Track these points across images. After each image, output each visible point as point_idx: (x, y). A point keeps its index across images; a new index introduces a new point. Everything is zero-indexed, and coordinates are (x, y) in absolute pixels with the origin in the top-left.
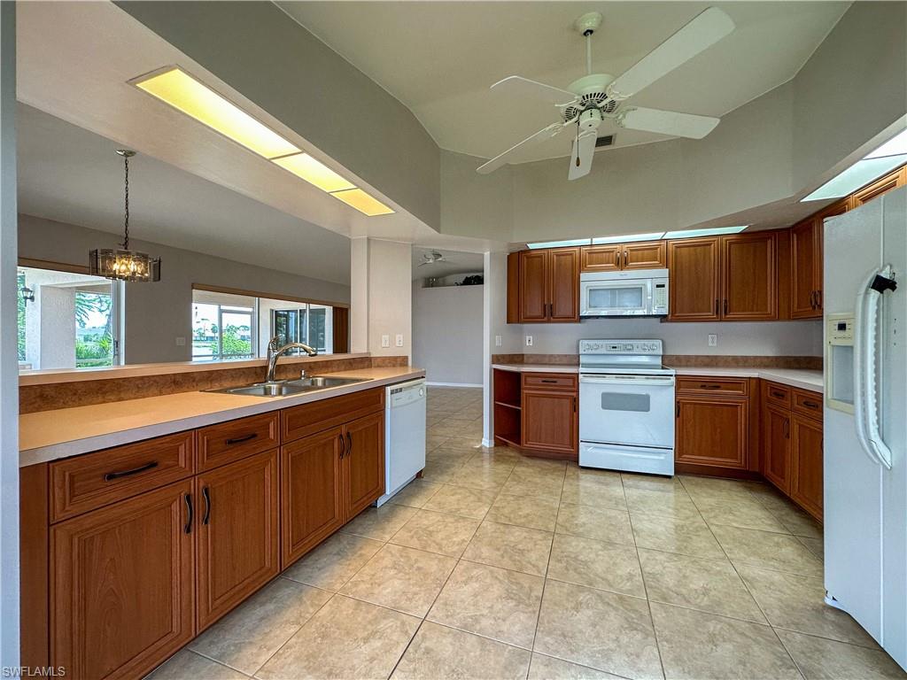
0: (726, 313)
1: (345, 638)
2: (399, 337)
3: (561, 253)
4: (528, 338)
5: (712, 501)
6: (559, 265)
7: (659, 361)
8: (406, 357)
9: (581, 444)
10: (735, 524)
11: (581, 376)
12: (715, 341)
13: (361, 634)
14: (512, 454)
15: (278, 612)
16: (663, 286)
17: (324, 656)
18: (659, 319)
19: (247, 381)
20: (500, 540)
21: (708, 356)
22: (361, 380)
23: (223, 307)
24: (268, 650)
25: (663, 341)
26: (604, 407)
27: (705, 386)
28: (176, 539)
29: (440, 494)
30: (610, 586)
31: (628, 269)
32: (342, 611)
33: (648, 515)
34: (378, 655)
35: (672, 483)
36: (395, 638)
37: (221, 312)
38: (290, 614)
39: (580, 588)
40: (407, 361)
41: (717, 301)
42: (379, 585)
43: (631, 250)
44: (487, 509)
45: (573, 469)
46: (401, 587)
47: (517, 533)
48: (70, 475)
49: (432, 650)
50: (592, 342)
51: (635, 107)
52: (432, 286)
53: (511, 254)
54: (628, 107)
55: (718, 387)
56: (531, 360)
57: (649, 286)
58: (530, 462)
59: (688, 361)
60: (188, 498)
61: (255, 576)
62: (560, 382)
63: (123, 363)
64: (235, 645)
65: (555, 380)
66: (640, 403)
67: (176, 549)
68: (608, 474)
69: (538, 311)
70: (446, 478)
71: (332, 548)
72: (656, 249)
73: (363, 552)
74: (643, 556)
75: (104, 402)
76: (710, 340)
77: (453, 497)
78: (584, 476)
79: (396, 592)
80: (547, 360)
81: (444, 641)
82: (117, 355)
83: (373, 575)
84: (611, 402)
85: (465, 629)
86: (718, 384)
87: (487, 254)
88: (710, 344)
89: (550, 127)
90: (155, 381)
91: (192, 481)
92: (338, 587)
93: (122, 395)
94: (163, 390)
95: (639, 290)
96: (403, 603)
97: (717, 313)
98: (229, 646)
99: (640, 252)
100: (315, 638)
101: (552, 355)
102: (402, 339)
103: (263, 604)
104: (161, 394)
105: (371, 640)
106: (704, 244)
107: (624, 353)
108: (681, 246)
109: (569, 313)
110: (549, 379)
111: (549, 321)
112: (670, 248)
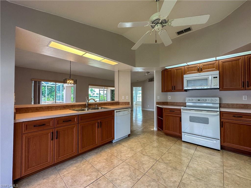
0: (248, 87)
1: (83, 174)
2: (127, 97)
3: (177, 69)
4: (169, 97)
5: (233, 163)
6: (177, 73)
7: (218, 105)
8: (129, 102)
9: (182, 133)
10: (238, 175)
11: (182, 110)
12: (246, 98)
13: (87, 174)
14: (162, 134)
15: (75, 163)
16: (217, 77)
17: (76, 177)
19: (82, 107)
20: (139, 159)
21: (243, 104)
22: (108, 108)
23: (100, 89)
24: (68, 171)
25: (219, 98)
26: (190, 121)
27: (234, 116)
28: (49, 141)
29: (132, 142)
30: (165, 183)
31: (203, 72)
32: (87, 167)
33: (198, 162)
34: (87, 181)
35: (219, 153)
36: (93, 178)
37: (100, 90)
38: (77, 165)
39: (154, 180)
40: (129, 103)
41: (243, 82)
42: (99, 163)
43: (204, 65)
44: (141, 149)
45: (180, 141)
46: (104, 165)
47: (146, 158)
48: (26, 125)
49: (100, 184)
50: (190, 98)
51: (173, 19)
52: (151, 81)
53: (163, 70)
54: (170, 20)
55: (241, 117)
56: (170, 104)
57: (210, 78)
58: (166, 137)
59: (233, 106)
60: (52, 133)
61: (70, 153)
62: (176, 111)
63: (75, 102)
64: (63, 168)
66: (205, 121)
67: (49, 143)
68: (192, 145)
69: (170, 88)
70: (136, 138)
71: (96, 151)
72: (214, 64)
73: (102, 154)
74: (185, 176)
75: (48, 111)
76: (244, 98)
77: (134, 144)
78: (184, 144)
79: (102, 166)
80: (175, 104)
81: (104, 183)
82: (74, 100)
83: (100, 160)
84: (193, 119)
85: (112, 181)
86: (241, 116)
87: (155, 71)
88: (244, 99)
89: (147, 33)
90: (60, 107)
91: (54, 129)
92: (90, 161)
93: (52, 110)
94: (61, 109)
95: (206, 79)
96: (101, 170)
97: (243, 87)
98: (62, 168)
99: (207, 66)
100: (78, 172)
102: (128, 97)
103: (74, 161)
104: (61, 110)
105: (88, 176)
106: (236, 60)
107: (202, 102)
108: (224, 62)
109: (181, 88)
110: (172, 110)
111: (174, 91)
112: (220, 63)
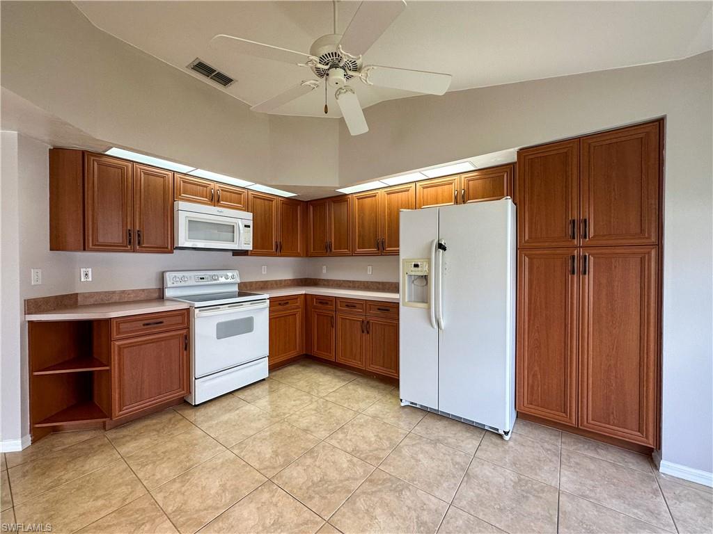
18: (231, 253)
65: (160, 320)
101: (123, 292)
